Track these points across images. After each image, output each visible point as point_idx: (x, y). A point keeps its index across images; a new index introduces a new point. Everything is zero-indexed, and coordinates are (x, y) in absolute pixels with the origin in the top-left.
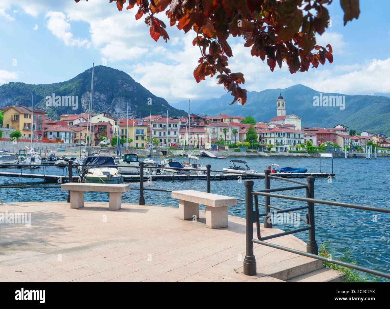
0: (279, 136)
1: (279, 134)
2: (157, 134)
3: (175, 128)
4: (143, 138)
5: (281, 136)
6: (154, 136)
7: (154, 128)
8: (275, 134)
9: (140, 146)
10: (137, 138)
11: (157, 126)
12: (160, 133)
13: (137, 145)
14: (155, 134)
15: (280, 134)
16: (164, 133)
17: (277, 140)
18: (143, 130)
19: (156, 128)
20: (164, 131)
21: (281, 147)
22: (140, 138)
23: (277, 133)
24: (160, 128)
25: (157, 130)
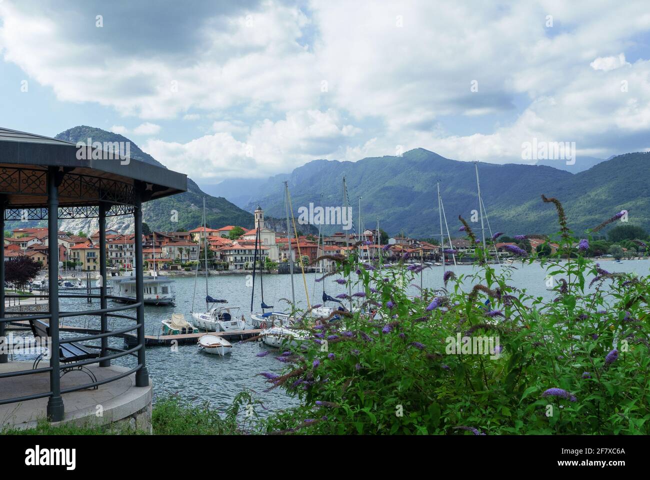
0: (238, 253)
1: (238, 251)
2: (114, 255)
3: (131, 249)
4: (94, 260)
5: (240, 253)
6: (111, 257)
7: (110, 249)
8: (234, 251)
9: (92, 268)
10: (89, 261)
11: (114, 246)
12: (117, 254)
13: (89, 267)
14: (111, 255)
15: (240, 251)
16: (121, 254)
17: (236, 258)
18: (94, 253)
19: (112, 249)
20: (121, 252)
21: (241, 264)
22: (91, 261)
23: (235, 250)
24: (116, 249)
25: (113, 251)
